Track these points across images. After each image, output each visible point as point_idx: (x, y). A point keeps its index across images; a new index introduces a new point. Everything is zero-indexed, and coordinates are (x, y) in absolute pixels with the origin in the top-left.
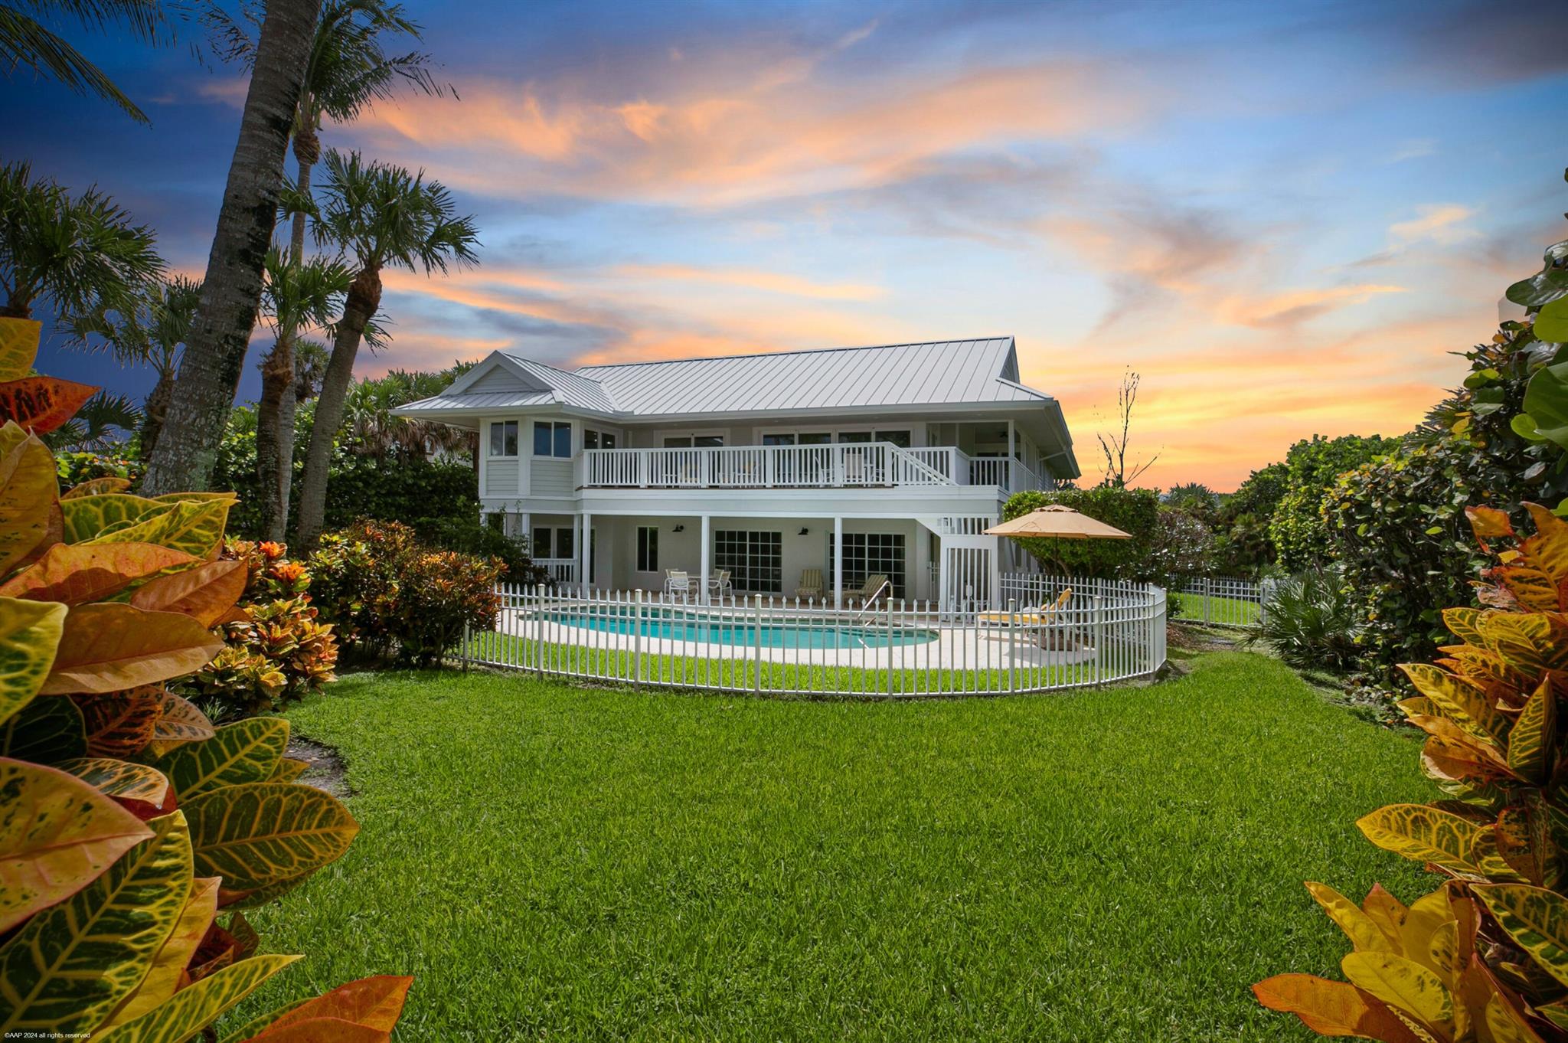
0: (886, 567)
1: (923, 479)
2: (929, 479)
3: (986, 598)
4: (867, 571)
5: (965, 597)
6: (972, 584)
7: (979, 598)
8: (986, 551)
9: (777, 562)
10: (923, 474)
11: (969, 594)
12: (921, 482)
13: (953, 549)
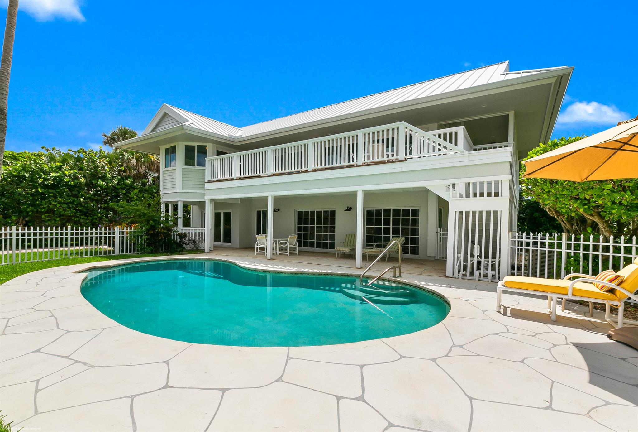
0: (405, 232)
1: (434, 151)
2: (439, 150)
3: (494, 257)
4: (391, 235)
5: (472, 256)
6: (480, 243)
7: (486, 257)
8: (496, 213)
9: (333, 230)
10: (434, 147)
11: (476, 252)
12: (431, 153)
13: (461, 213)
